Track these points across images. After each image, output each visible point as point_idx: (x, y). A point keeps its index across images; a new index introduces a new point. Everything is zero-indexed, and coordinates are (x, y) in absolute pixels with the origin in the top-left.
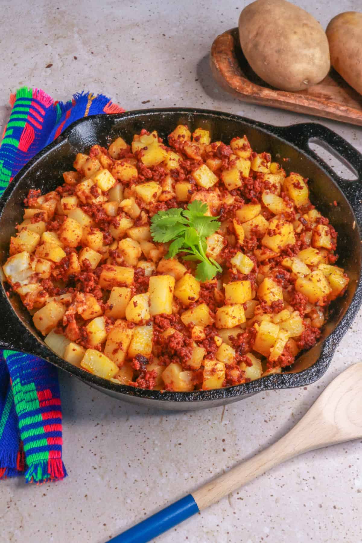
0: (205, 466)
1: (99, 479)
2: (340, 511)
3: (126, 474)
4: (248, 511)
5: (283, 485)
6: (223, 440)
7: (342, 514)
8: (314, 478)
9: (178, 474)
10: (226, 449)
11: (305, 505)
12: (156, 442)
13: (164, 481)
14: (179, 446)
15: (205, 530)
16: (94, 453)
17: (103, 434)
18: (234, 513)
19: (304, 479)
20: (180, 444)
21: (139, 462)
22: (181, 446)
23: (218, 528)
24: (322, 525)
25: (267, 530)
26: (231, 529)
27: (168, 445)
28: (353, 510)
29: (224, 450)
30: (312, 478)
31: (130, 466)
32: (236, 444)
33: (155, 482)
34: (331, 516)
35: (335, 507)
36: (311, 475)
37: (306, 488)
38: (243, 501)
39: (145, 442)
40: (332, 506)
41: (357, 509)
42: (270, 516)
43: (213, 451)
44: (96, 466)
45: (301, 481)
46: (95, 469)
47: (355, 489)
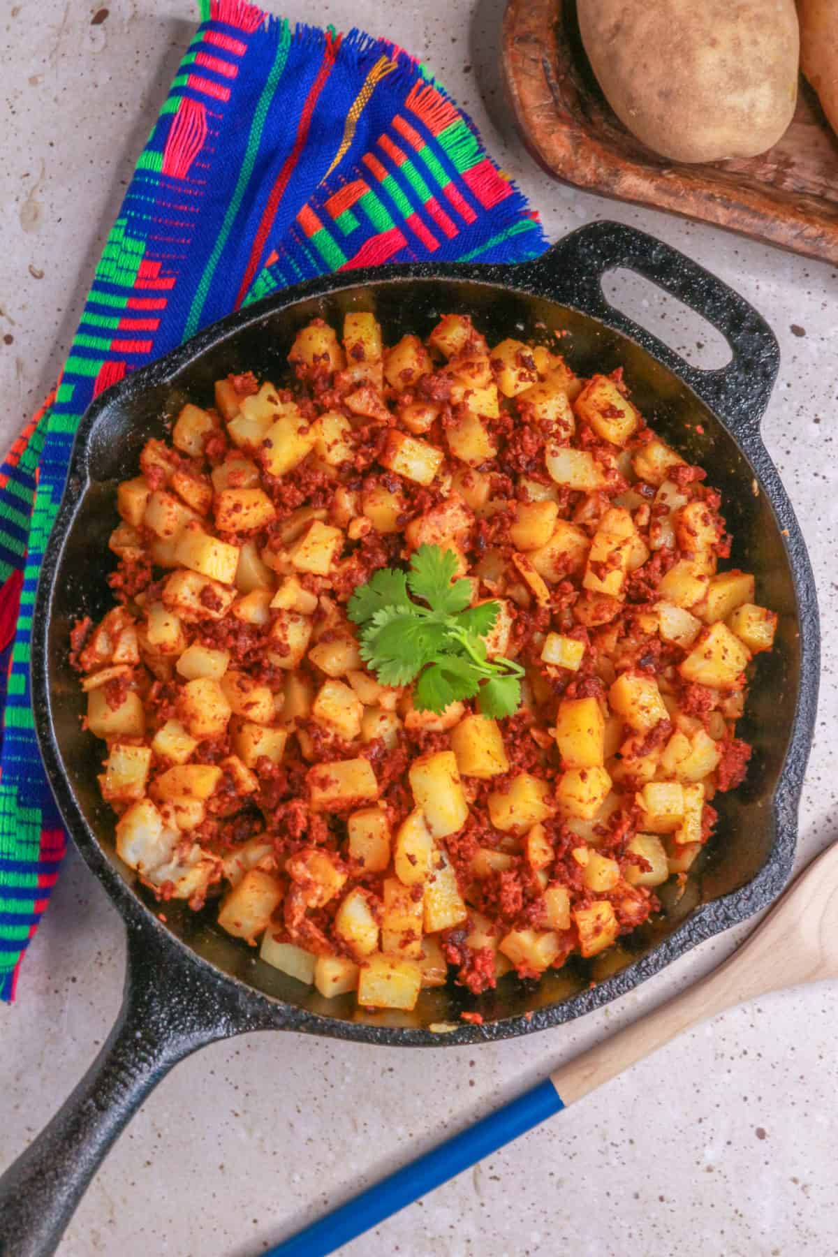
0: (435, 1114)
1: (243, 1135)
2: (671, 1206)
3: (291, 1125)
4: (506, 1202)
5: (574, 1154)
6: (472, 1063)
7: (672, 1211)
8: (631, 1142)
9: (386, 1129)
10: (476, 1081)
11: (608, 1194)
12: (348, 1065)
13: (359, 1140)
14: (389, 1074)
15: (429, 1234)
16: (234, 1085)
17: (249, 1046)
18: (482, 1205)
19: (612, 1144)
20: (391, 1070)
21: (317, 1103)
22: (393, 1073)
23: (452, 1232)
24: (634, 1231)
25: (536, 1238)
26: (474, 1233)
27: (369, 1072)
28: (694, 1204)
29: (472, 1083)
30: (627, 1142)
31: (299, 1111)
32: (495, 1072)
33: (344, 1142)
34: (653, 1215)
35: (661, 1199)
36: (627, 1136)
37: (615, 1162)
38: (500, 1182)
39: (327, 1063)
40: (657, 1198)
41: (701, 1204)
42: (545, 1212)
43: (452, 1085)
44: (238, 1111)
45: (607, 1148)
46: (236, 1115)
47: (704, 1166)
